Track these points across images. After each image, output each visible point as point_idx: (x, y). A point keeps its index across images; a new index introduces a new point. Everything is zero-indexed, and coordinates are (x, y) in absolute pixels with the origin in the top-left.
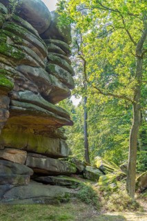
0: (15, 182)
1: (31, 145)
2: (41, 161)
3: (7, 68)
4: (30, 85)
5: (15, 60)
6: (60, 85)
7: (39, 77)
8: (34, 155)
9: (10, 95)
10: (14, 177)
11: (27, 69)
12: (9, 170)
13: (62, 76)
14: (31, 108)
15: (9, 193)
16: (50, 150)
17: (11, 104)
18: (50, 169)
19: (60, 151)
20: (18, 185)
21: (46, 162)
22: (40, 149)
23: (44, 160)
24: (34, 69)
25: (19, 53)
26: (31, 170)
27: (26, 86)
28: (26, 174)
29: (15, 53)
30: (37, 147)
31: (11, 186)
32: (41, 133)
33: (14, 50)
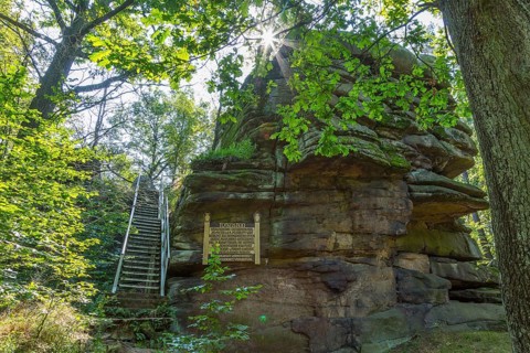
0: (433, 300)
1: (430, 246)
2: (452, 268)
3: (395, 143)
4: (423, 160)
5: (401, 131)
6: (459, 153)
7: (432, 147)
8: (439, 259)
9: (405, 179)
10: (431, 293)
11: (414, 139)
12: (421, 282)
13: (458, 140)
14: (438, 191)
15: (430, 316)
16: (456, 251)
17: (410, 190)
18: (468, 279)
19: (469, 251)
20: (437, 304)
21: (458, 268)
22: (443, 250)
23: (454, 265)
24: (423, 137)
25: (403, 121)
26: (448, 282)
27: (418, 163)
28: (443, 287)
29: (398, 121)
30: (438, 248)
31: (430, 306)
32: (436, 226)
33: (396, 119)
